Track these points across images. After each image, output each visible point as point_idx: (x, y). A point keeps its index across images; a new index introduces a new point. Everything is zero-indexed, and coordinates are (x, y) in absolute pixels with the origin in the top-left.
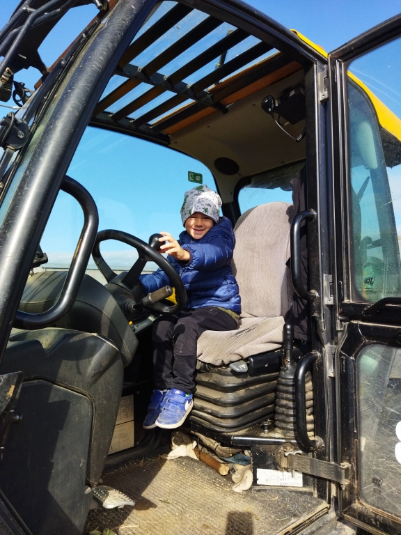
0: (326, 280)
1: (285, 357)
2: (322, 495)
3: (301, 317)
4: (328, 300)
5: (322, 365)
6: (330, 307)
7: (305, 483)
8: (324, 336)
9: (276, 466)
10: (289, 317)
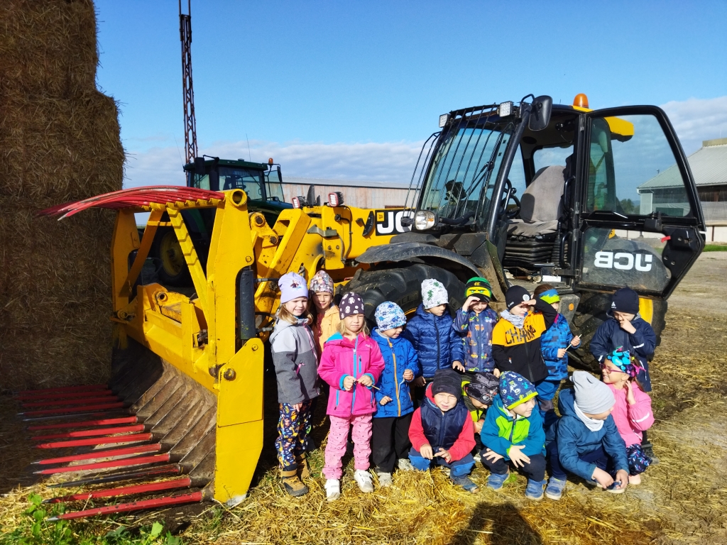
0: (577, 204)
1: (557, 235)
2: (568, 284)
3: (566, 220)
4: (577, 212)
5: (572, 237)
6: (578, 215)
7: (562, 280)
8: (574, 226)
9: (551, 274)
10: (560, 220)
